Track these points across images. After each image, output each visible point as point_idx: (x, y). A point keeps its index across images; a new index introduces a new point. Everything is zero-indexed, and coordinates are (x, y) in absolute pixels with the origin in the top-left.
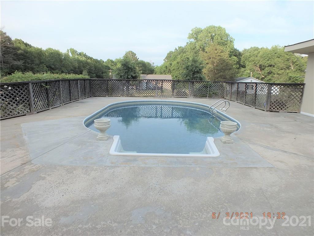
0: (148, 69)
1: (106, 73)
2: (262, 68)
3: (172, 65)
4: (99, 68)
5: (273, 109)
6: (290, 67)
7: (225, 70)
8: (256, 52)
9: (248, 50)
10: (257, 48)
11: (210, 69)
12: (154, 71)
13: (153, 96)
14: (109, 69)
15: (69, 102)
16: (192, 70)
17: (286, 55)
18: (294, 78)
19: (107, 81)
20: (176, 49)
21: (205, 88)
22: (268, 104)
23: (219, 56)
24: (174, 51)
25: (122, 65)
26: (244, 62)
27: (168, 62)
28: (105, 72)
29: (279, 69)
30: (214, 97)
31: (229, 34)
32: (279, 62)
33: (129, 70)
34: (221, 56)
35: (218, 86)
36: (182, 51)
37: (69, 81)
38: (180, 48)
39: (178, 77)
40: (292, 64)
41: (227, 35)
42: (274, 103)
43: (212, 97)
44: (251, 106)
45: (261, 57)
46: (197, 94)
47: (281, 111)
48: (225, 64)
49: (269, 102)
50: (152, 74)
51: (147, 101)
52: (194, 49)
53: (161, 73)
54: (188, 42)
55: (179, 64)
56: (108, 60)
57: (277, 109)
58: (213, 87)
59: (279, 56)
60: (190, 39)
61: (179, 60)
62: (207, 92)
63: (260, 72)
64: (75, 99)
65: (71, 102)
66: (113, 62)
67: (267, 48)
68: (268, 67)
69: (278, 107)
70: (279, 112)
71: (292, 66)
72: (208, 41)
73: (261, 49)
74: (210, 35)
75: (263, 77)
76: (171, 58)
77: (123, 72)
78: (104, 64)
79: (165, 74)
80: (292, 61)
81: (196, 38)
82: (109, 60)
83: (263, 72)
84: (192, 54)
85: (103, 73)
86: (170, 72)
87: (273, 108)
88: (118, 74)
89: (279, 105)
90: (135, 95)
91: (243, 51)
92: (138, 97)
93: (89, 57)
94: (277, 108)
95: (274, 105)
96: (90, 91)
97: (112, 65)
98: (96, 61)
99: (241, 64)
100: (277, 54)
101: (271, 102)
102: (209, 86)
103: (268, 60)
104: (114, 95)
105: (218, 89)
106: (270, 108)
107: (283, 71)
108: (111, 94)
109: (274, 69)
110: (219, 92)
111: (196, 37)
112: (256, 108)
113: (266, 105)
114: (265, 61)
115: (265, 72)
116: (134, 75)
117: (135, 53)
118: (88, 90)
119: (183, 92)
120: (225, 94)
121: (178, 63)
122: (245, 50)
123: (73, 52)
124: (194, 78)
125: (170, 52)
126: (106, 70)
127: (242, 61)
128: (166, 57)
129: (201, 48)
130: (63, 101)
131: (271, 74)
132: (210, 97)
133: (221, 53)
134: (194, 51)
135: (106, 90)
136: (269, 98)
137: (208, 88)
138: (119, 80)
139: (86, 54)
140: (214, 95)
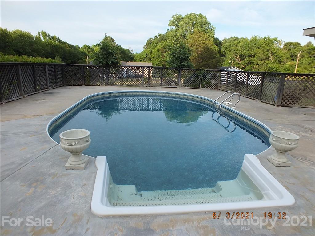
0: (127, 56)
1: (83, 60)
2: (242, 58)
3: (152, 53)
4: (75, 54)
5: (285, 104)
6: (269, 58)
7: (209, 59)
8: (236, 42)
9: (228, 40)
10: (237, 37)
11: (194, 57)
12: (134, 58)
13: (138, 86)
14: (86, 55)
15: (34, 93)
16: (179, 57)
17: (266, 46)
18: (273, 68)
19: (83, 67)
20: (156, 36)
21: (198, 77)
22: (280, 98)
23: (204, 43)
24: (154, 38)
25: (101, 49)
26: (224, 51)
27: (148, 49)
28: (81, 59)
29: (259, 60)
30: (207, 87)
31: (210, 22)
32: (260, 53)
33: (109, 55)
34: (206, 44)
35: (211, 75)
36: (162, 38)
37: (33, 65)
38: (160, 35)
39: (158, 65)
40: (271, 55)
41: (208, 24)
42: (286, 96)
43: (205, 87)
44: (255, 99)
45: (242, 47)
46: (188, 84)
47: (294, 106)
48: (209, 52)
49: (281, 95)
50: (132, 61)
51: (132, 92)
52: (175, 37)
53: (141, 61)
54: (169, 30)
55: (160, 52)
56: (84, 46)
57: (289, 104)
58: (206, 76)
59: (259, 47)
60: (171, 26)
61: (159, 47)
62: (200, 81)
63: (240, 62)
64: (43, 89)
65: (36, 93)
66: (90, 48)
67: (247, 39)
68: (248, 57)
69: (291, 101)
70: (292, 107)
71: (271, 57)
72: (189, 28)
73: (241, 39)
74: (190, 22)
75: (243, 67)
76: (151, 46)
77: (102, 57)
78: (80, 50)
79: (145, 61)
80: (272, 52)
81: (177, 26)
82: (86, 46)
83: (243, 62)
84: (173, 41)
85: (79, 59)
86: (150, 60)
87: (285, 102)
88: (96, 60)
89: (292, 99)
90: (117, 84)
91: (223, 41)
92: (121, 86)
93: (63, 41)
94: (289, 102)
95: (287, 99)
96: (63, 79)
97: (89, 52)
98: (71, 46)
99: (221, 53)
100: (257, 45)
101: (283, 95)
102: (201, 75)
103: (248, 50)
104: (92, 84)
105: (211, 78)
106: (282, 103)
107: (263, 61)
108: (89, 82)
109: (254, 59)
110: (213, 82)
111: (177, 24)
112: (262, 102)
113: (277, 98)
114: (246, 51)
115: (245, 62)
116: (114, 61)
117: (113, 39)
118: (59, 78)
119: (173, 82)
120: (219, 84)
121: (158, 50)
122: (225, 39)
123: (45, 35)
124: (181, 66)
125: (150, 39)
126: (83, 57)
127: (222, 51)
128: (146, 44)
129: (182, 35)
130: (25, 92)
131: (251, 64)
132: (203, 87)
133: (205, 40)
134: (175, 38)
135: (82, 77)
136: (281, 90)
137: (201, 78)
138: (97, 67)
139: (60, 38)
140: (207, 85)
